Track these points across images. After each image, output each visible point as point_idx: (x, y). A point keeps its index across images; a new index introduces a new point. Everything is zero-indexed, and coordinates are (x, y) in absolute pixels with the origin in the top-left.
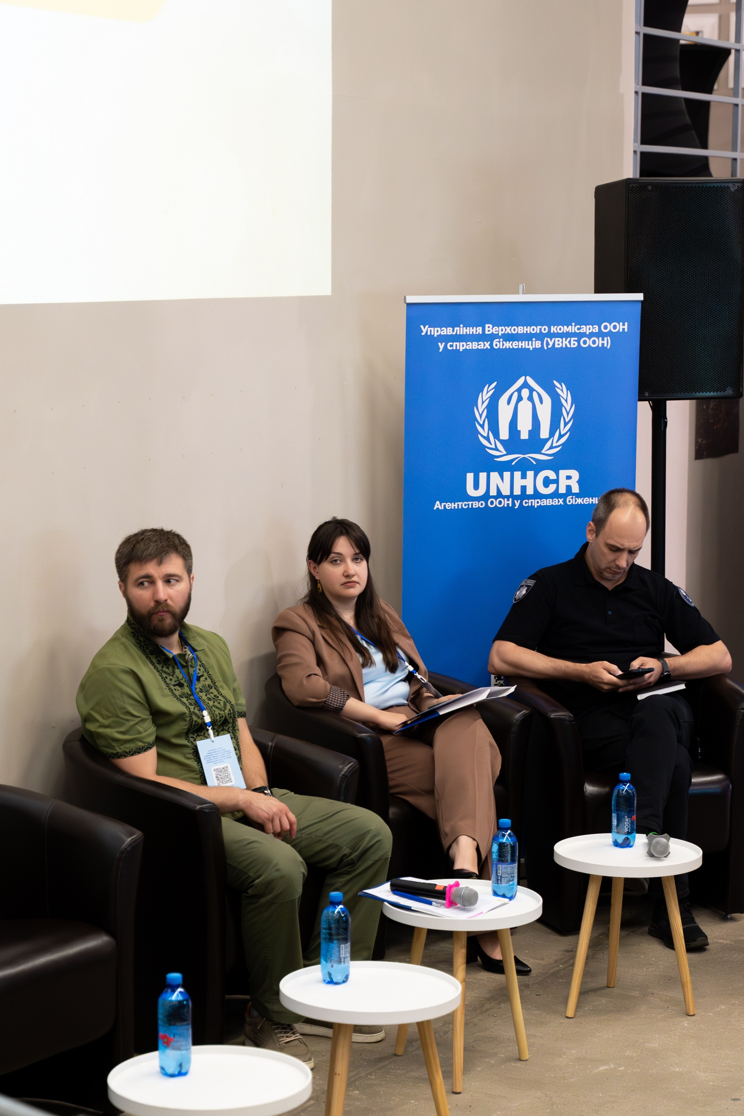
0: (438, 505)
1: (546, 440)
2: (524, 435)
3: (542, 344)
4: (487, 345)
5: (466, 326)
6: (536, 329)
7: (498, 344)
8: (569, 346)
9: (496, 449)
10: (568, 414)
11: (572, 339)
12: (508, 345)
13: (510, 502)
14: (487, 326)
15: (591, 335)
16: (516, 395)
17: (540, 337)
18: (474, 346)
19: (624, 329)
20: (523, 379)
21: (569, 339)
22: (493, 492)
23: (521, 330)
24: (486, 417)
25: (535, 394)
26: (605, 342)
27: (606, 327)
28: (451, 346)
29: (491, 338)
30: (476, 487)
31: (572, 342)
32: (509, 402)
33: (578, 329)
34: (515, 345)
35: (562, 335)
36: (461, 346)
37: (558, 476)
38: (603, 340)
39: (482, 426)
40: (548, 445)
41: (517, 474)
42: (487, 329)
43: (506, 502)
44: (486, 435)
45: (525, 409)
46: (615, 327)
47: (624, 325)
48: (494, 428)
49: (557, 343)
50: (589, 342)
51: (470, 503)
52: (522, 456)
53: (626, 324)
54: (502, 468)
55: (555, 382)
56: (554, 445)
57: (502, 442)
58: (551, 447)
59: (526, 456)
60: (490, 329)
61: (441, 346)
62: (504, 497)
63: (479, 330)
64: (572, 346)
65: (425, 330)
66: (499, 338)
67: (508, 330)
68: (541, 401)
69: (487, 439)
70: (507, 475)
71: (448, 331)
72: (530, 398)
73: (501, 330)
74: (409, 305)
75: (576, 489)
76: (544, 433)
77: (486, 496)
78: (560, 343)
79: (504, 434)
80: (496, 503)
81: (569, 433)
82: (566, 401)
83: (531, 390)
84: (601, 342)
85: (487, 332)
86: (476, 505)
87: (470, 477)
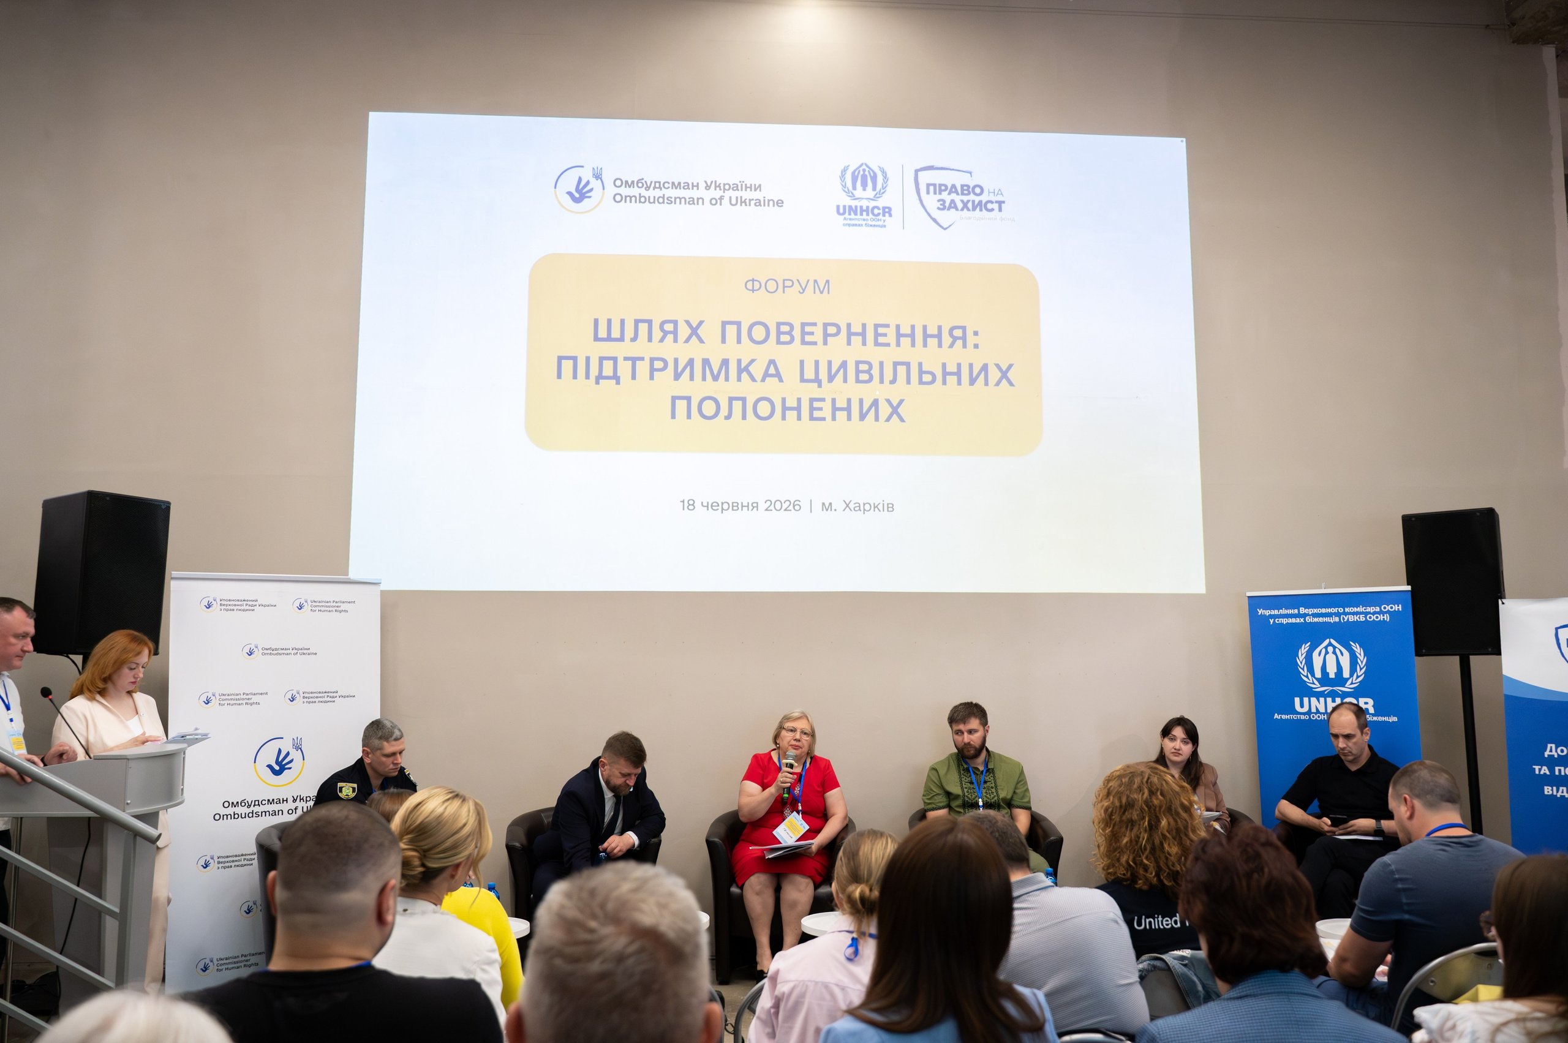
0: (1276, 716)
1: (1348, 679)
2: (1332, 676)
3: (1340, 619)
4: (1302, 620)
5: (1286, 609)
6: (1335, 610)
7: (1309, 619)
8: (1359, 620)
9: (1314, 683)
10: (1362, 662)
11: (1361, 616)
12: (1316, 620)
13: (1326, 717)
14: (1301, 608)
15: (1374, 613)
16: (1324, 650)
17: (1338, 614)
18: (1293, 620)
19: (1398, 609)
20: (1328, 640)
21: (1358, 616)
22: (1314, 710)
23: (1324, 611)
24: (1305, 663)
25: (1337, 650)
26: (1385, 617)
27: (1385, 608)
28: (1278, 621)
29: (1305, 616)
30: (1302, 706)
31: (1361, 618)
32: (1319, 655)
33: (1365, 609)
34: (1321, 620)
35: (1354, 614)
36: (1284, 621)
37: (1358, 701)
38: (1383, 616)
39: (1303, 669)
40: (1349, 682)
41: (1329, 700)
42: (1301, 611)
43: (1323, 717)
44: (1306, 675)
45: (1331, 660)
46: (1392, 608)
47: (1398, 606)
48: (1311, 670)
49: (1350, 618)
50: (1374, 617)
51: (1299, 716)
52: (1332, 688)
53: (1400, 605)
54: (1318, 695)
55: (1351, 642)
56: (1354, 682)
57: (1316, 679)
58: (1352, 683)
59: (1334, 688)
60: (1303, 610)
61: (1272, 621)
62: (1321, 713)
63: (1296, 611)
64: (1361, 620)
65: (1260, 611)
66: (1310, 615)
67: (1315, 611)
68: (1342, 654)
69: (1307, 677)
70: (1322, 700)
71: (1276, 612)
72: (1334, 653)
73: (1311, 611)
74: (1248, 597)
75: (1372, 711)
76: (1346, 674)
77: (1309, 712)
78: (1352, 618)
79: (1318, 674)
80: (1316, 717)
81: (1363, 675)
82: (1360, 654)
83: (1335, 647)
84: (1382, 617)
85: (1301, 612)
86: (1303, 717)
87: (1297, 700)
